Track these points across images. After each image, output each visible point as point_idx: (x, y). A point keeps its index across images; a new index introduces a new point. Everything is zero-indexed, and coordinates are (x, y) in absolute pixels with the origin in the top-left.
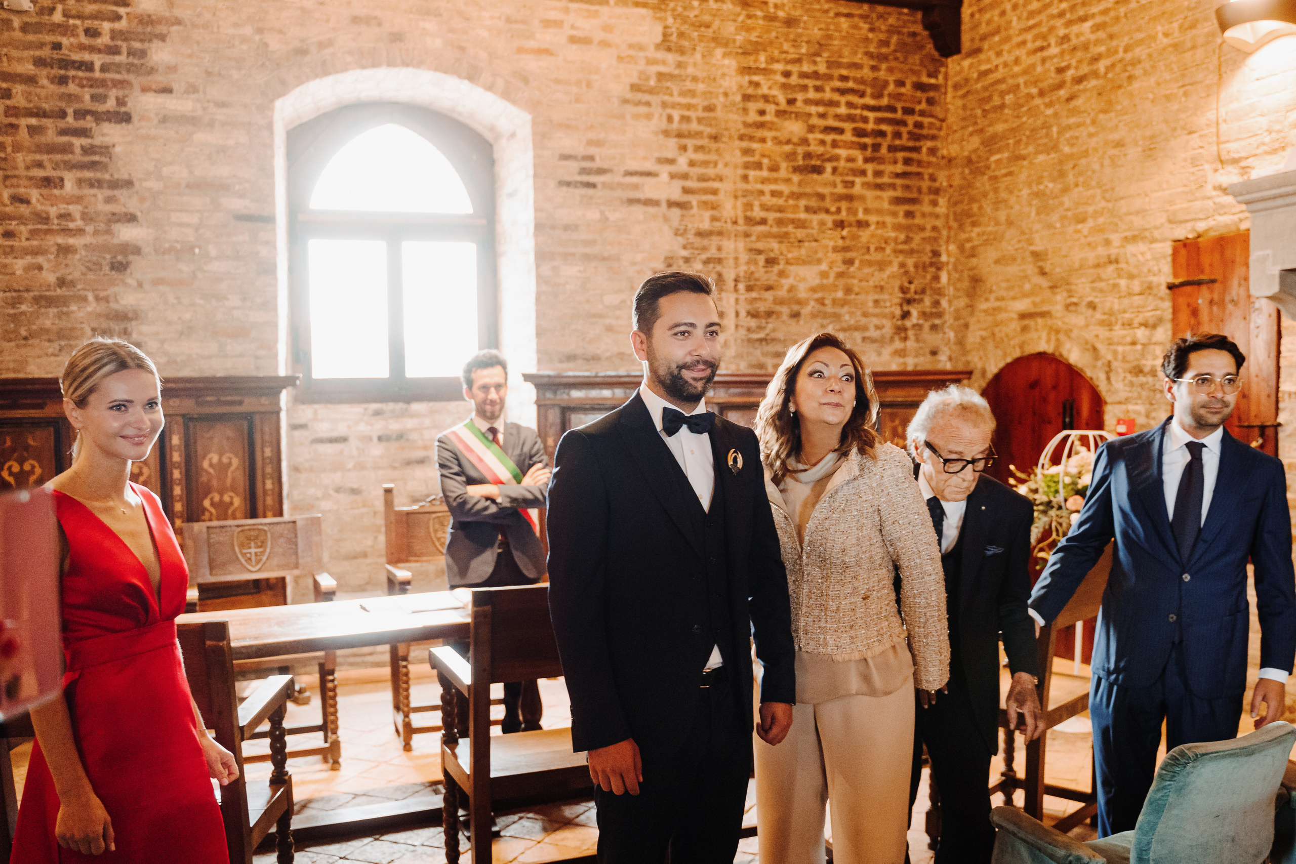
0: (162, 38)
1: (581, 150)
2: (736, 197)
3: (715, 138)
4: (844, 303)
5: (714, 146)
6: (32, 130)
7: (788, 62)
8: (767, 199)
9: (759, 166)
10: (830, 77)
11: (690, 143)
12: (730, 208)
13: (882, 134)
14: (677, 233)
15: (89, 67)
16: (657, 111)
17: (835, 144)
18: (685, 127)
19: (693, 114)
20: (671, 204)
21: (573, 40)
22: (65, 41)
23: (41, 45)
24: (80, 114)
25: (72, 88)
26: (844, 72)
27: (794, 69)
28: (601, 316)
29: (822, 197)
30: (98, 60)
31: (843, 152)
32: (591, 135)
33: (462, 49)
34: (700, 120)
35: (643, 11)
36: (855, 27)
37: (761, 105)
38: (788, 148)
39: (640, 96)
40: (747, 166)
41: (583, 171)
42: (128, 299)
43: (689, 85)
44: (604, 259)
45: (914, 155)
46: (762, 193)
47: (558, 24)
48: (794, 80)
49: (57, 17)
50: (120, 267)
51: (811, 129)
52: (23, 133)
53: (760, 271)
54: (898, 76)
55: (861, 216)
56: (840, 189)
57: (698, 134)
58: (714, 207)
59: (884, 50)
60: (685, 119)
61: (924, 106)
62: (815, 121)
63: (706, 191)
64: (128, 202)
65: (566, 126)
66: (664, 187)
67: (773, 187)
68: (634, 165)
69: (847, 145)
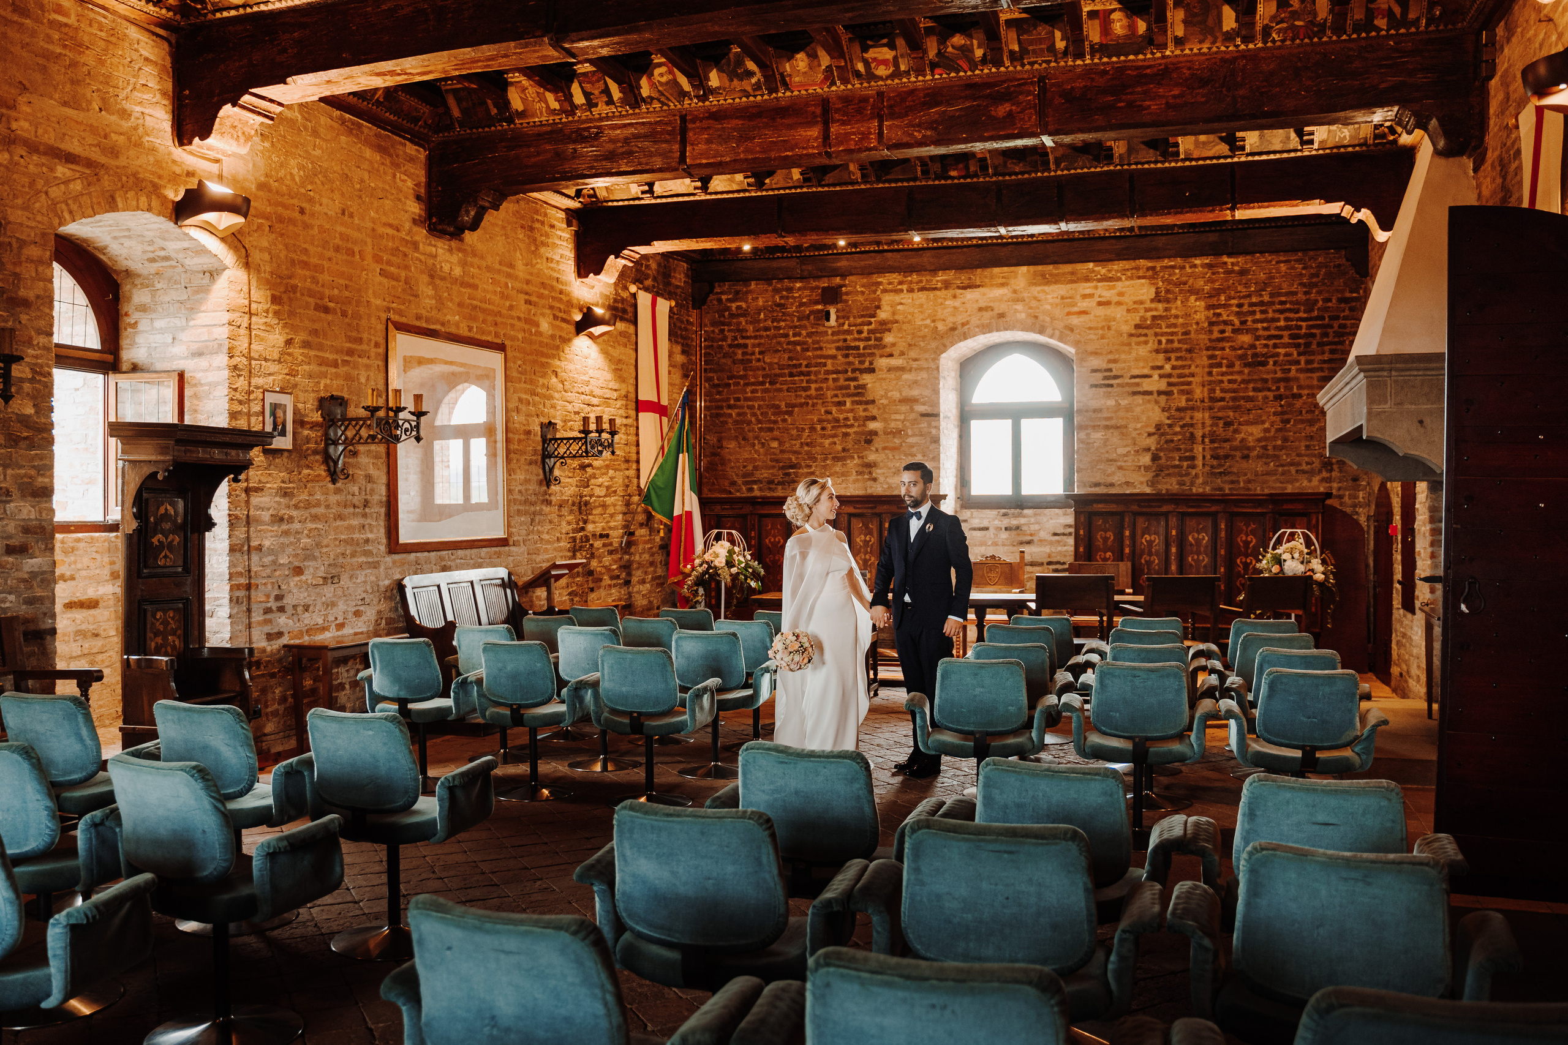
0: (889, 330)
1: (1104, 366)
2: (1203, 386)
3: (1190, 351)
4: (1282, 448)
5: (1189, 356)
6: (834, 380)
7: (1240, 298)
8: (1226, 385)
9: (1220, 365)
10: (1272, 303)
11: (1173, 356)
12: (1199, 393)
13: (1313, 335)
14: (1163, 410)
15: (857, 348)
16: (1151, 339)
17: (1275, 346)
18: (1169, 346)
19: (1175, 338)
20: (1160, 393)
21: (1100, 304)
22: (849, 337)
23: (839, 341)
24: (854, 371)
25: (851, 359)
26: (1283, 299)
27: (1246, 301)
28: (1115, 461)
29: (1266, 381)
31: (1282, 351)
32: (1110, 357)
33: (1036, 317)
34: (1179, 341)
35: (1143, 281)
36: (1293, 268)
37: (1221, 327)
38: (1240, 352)
39: (1140, 331)
40: (1211, 366)
41: (1106, 378)
42: (872, 457)
43: (1173, 321)
44: (1118, 427)
45: (1339, 347)
46: (1222, 382)
47: (1091, 296)
48: (1246, 308)
49: (846, 327)
50: (869, 442)
52: (831, 381)
53: (1220, 430)
54: (1326, 295)
56: (1279, 375)
57: (1178, 350)
58: (1188, 392)
59: (1314, 280)
60: (1169, 341)
61: (1347, 312)
62: (1261, 333)
63: (1183, 384)
64: (873, 411)
65: (1095, 353)
66: (1156, 383)
67: (1230, 377)
68: (1136, 372)
69: (1285, 346)
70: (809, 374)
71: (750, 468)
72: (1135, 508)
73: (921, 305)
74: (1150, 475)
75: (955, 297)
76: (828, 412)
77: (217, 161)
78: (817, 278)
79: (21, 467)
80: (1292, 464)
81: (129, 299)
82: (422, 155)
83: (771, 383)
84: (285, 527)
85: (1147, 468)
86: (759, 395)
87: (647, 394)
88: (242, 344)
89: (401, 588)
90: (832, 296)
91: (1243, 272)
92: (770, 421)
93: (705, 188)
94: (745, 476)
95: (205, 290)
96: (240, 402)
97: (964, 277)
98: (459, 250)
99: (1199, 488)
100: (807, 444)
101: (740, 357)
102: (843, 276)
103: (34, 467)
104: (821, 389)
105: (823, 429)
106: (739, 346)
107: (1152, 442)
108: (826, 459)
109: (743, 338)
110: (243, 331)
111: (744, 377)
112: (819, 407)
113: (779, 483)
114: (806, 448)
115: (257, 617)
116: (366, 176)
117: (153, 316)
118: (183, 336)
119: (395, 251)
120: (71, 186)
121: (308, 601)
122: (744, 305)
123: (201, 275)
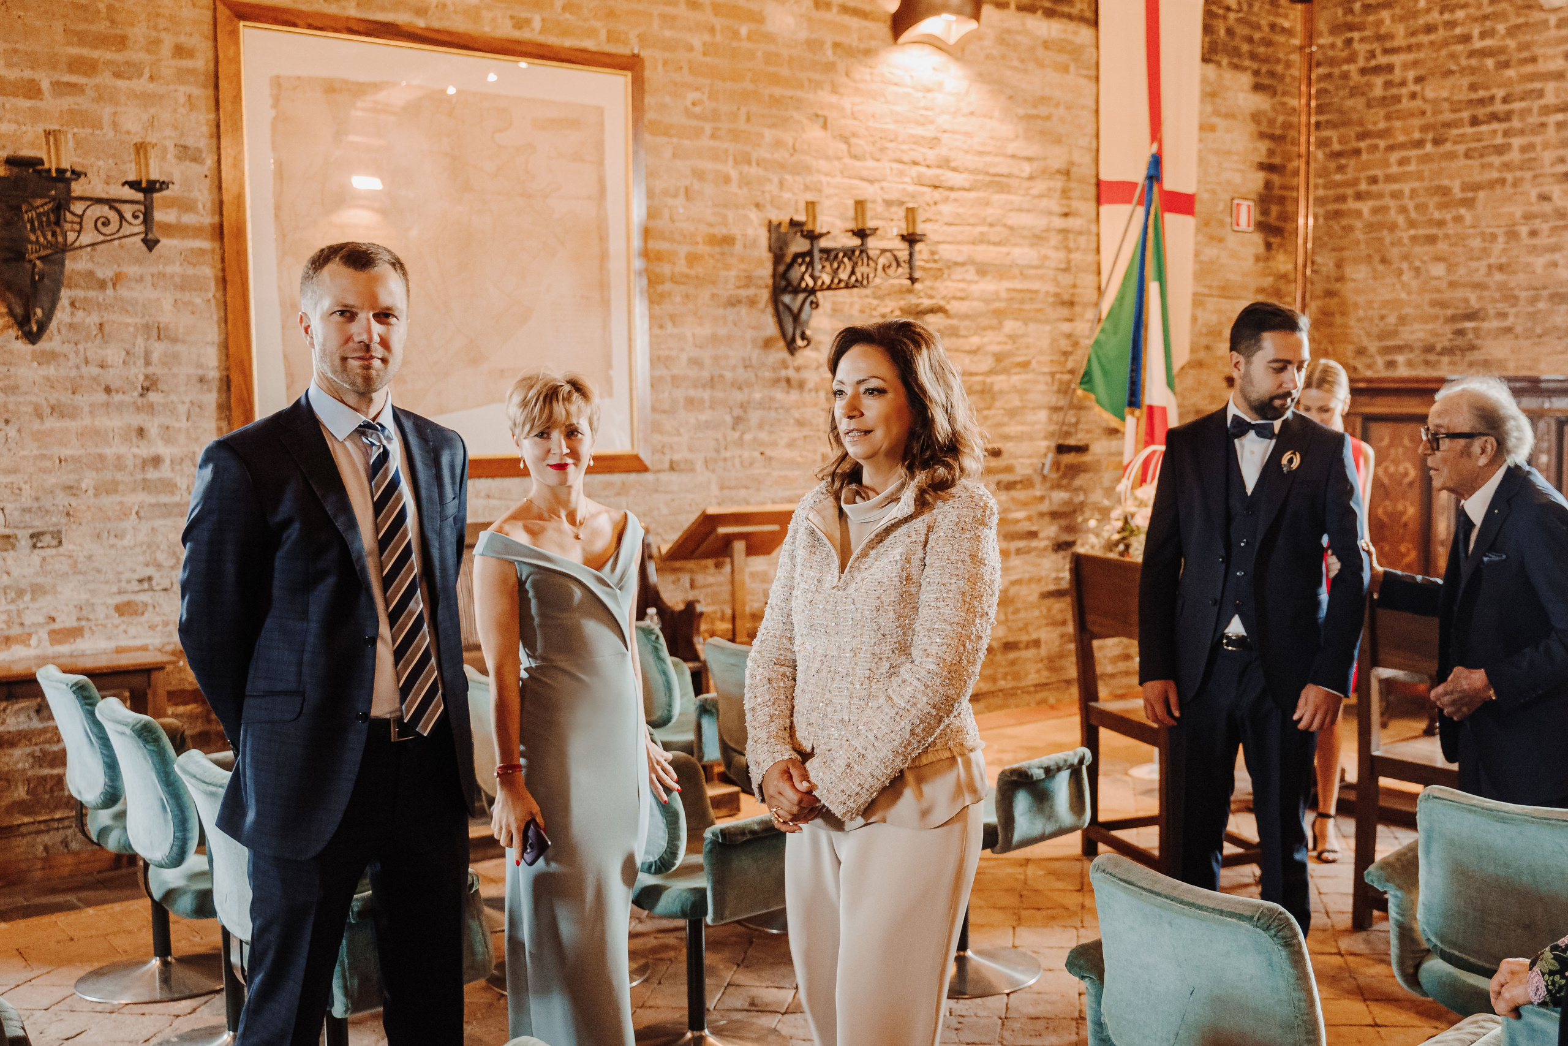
70: (1507, 117)
71: (1392, 319)
76: (1545, 198)
83: (1436, 142)
86: (1412, 167)
92: (1432, 223)
94: (1382, 336)
100: (1501, 268)
101: (1378, 91)
104: (1531, 147)
105: (1533, 233)
106: (1377, 70)
108: (1534, 300)
109: (1387, 51)
111: (1385, 133)
112: (1527, 186)
113: (1445, 351)
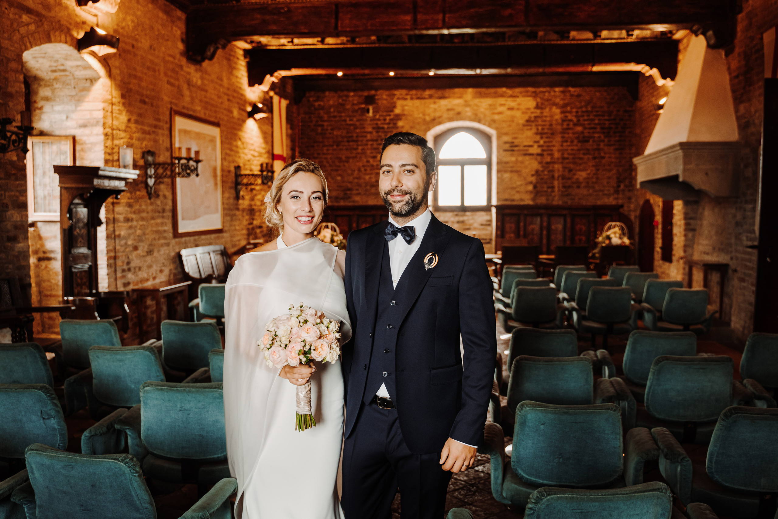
0: (401, 120)
1: (510, 140)
2: (559, 151)
3: (553, 134)
4: (596, 183)
5: (552, 136)
7: (577, 108)
8: (569, 151)
9: (566, 141)
10: (592, 112)
11: (544, 136)
12: (557, 155)
13: (611, 128)
14: (539, 163)
15: (383, 128)
16: (534, 127)
17: (594, 133)
18: (543, 131)
19: (545, 127)
20: (538, 155)
21: (509, 109)
22: (379, 122)
23: (374, 124)
25: (380, 134)
26: (598, 109)
27: (580, 110)
28: (515, 188)
29: (588, 150)
30: (386, 126)
31: (596, 135)
32: (514, 136)
33: (476, 114)
35: (530, 98)
36: (602, 94)
37: (568, 123)
38: (577, 135)
39: (528, 123)
40: (563, 142)
43: (544, 119)
44: (517, 171)
47: (504, 105)
49: (377, 117)
51: (585, 128)
52: (369, 146)
53: (567, 174)
54: (617, 109)
55: (602, 154)
56: (595, 147)
57: (547, 133)
58: (551, 155)
59: (612, 101)
60: (543, 129)
61: (628, 117)
62: (587, 126)
63: (548, 150)
65: (506, 134)
66: (535, 150)
67: (572, 148)
68: (526, 144)
69: (598, 133)
70: (357, 141)
72: (526, 212)
73: (417, 107)
74: (532, 196)
75: (435, 103)
76: (368, 162)
77: (96, 16)
78: (362, 90)
79: (12, 191)
80: (600, 191)
81: (36, 93)
82: (184, 17)
83: (338, 146)
84: (130, 224)
85: (531, 192)
86: (330, 151)
87: (277, 151)
88: (109, 121)
89: (179, 256)
90: (370, 100)
91: (579, 96)
92: (337, 166)
93: (322, 42)
95: (87, 90)
96: (109, 154)
97: (440, 93)
98: (201, 71)
99: (557, 201)
100: (357, 178)
101: (320, 131)
102: (376, 89)
103: (18, 191)
104: (364, 149)
106: (320, 126)
107: (533, 179)
108: (366, 186)
109: (322, 121)
110: (109, 114)
111: (322, 142)
112: (363, 158)
114: (356, 181)
115: (119, 274)
116: (160, 27)
117: (53, 103)
118: (74, 116)
119: (173, 70)
120: (30, 27)
121: (140, 265)
122: (322, 103)
123: (85, 81)
